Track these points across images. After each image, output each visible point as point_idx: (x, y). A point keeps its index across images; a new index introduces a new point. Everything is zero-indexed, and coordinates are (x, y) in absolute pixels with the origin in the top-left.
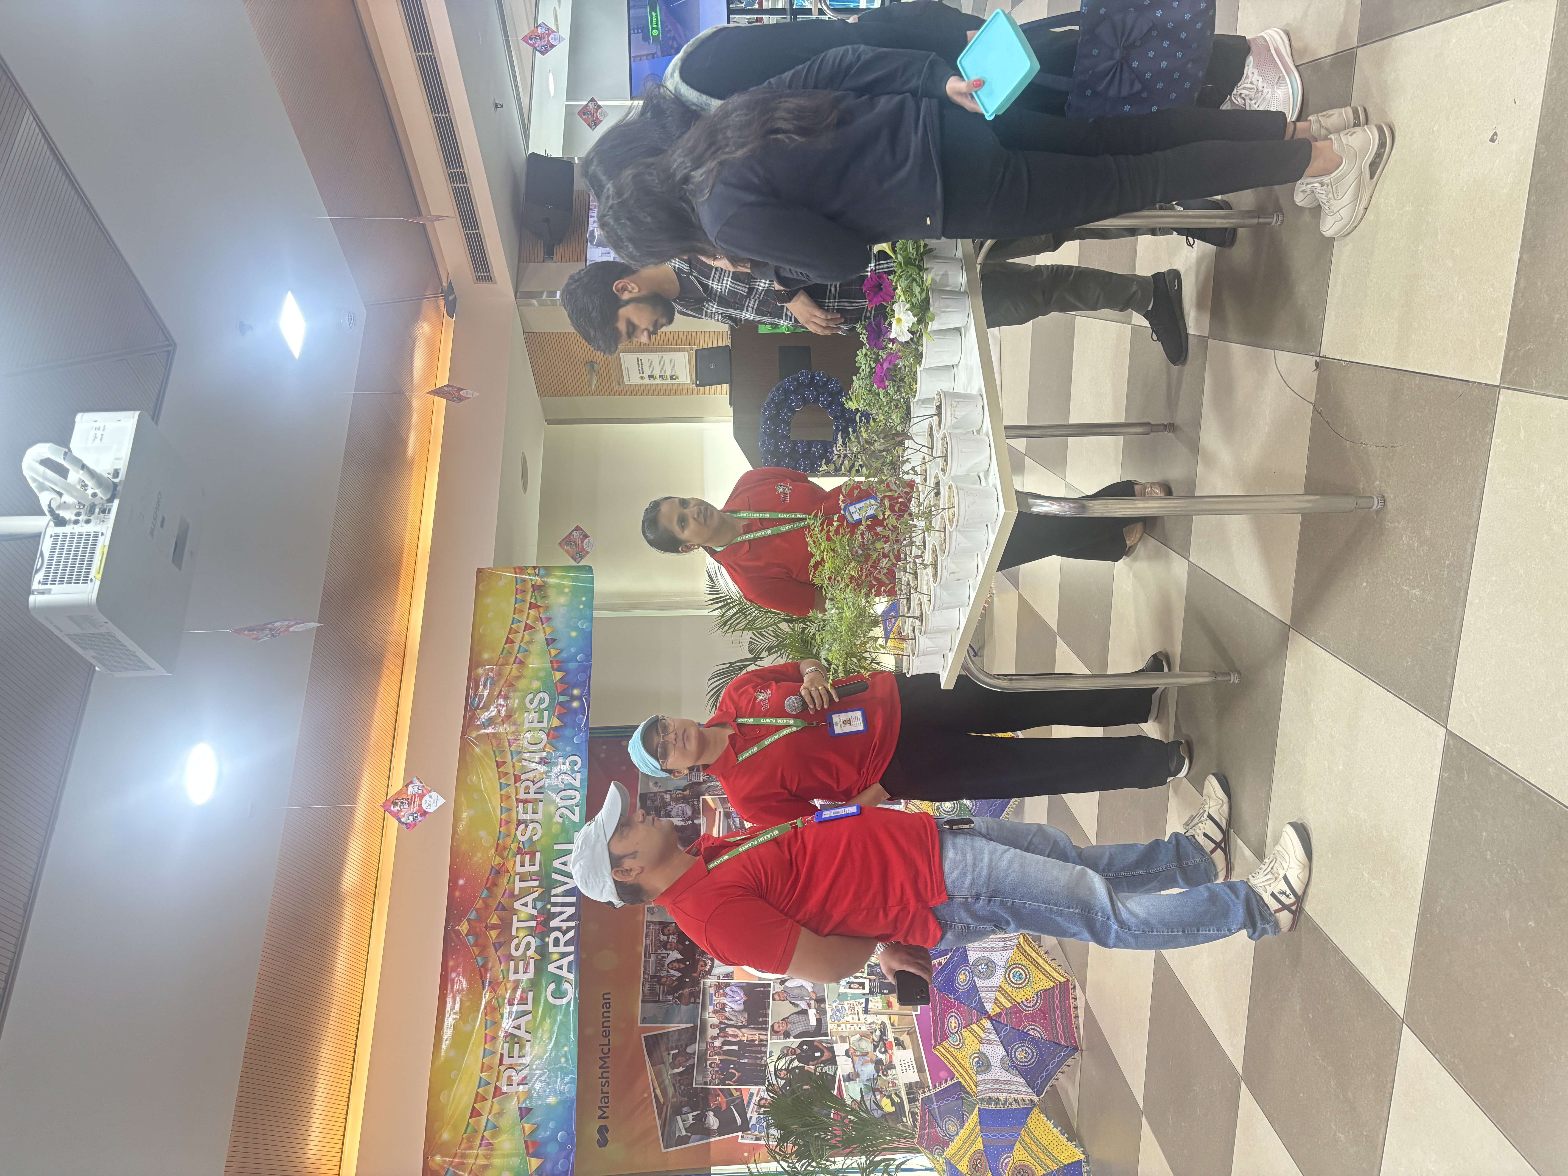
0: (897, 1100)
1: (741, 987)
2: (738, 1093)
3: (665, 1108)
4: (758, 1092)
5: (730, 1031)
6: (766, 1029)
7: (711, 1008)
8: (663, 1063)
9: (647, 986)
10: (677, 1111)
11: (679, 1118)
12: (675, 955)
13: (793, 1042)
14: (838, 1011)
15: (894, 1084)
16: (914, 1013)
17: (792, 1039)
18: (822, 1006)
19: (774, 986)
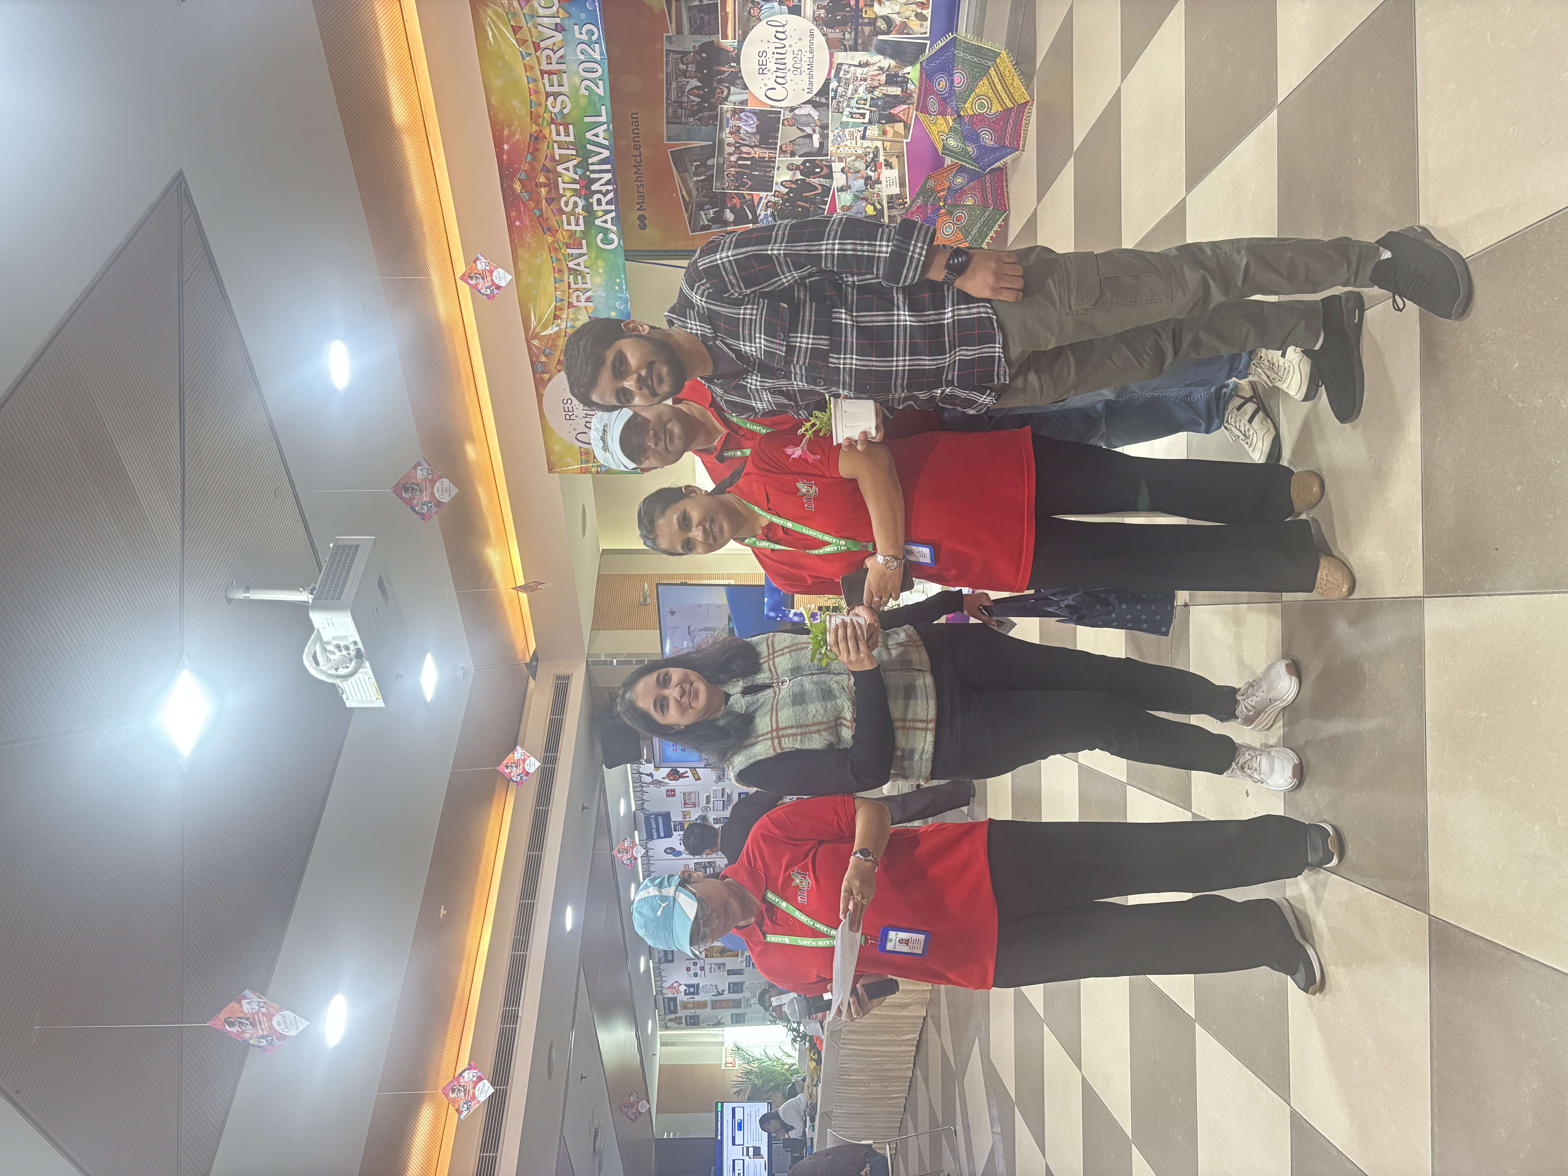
0: (879, 207)
1: (754, 112)
2: (750, 197)
3: (690, 205)
4: (765, 196)
5: (744, 149)
6: (776, 149)
7: (728, 130)
8: (687, 171)
9: (670, 110)
10: (701, 207)
11: (702, 212)
12: (695, 83)
13: (798, 160)
14: (839, 136)
15: (878, 195)
16: (905, 141)
17: (797, 158)
18: (826, 132)
19: (784, 113)
